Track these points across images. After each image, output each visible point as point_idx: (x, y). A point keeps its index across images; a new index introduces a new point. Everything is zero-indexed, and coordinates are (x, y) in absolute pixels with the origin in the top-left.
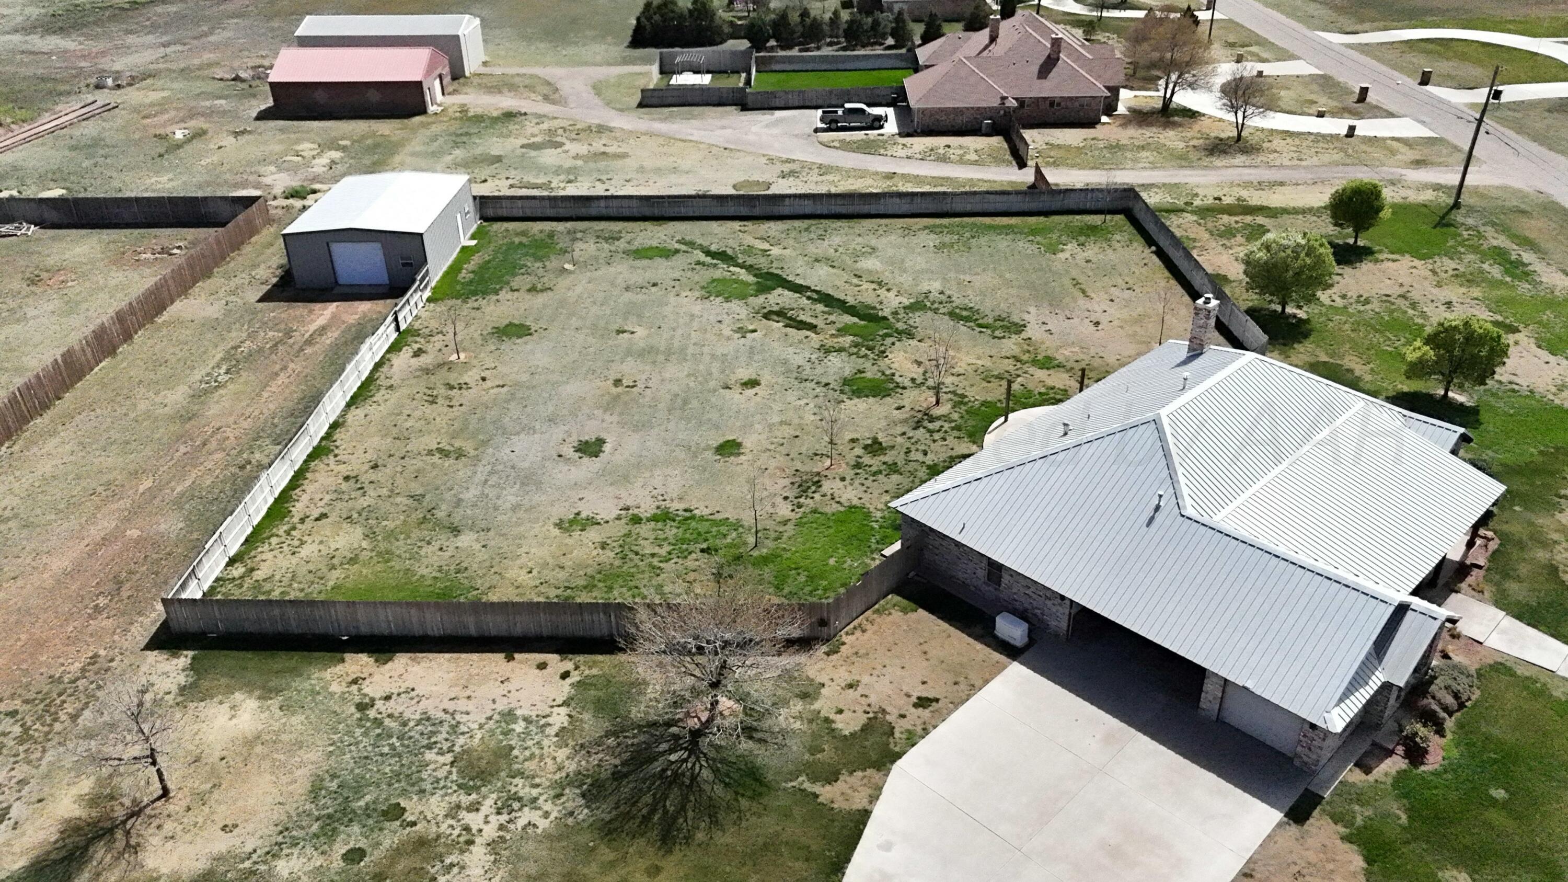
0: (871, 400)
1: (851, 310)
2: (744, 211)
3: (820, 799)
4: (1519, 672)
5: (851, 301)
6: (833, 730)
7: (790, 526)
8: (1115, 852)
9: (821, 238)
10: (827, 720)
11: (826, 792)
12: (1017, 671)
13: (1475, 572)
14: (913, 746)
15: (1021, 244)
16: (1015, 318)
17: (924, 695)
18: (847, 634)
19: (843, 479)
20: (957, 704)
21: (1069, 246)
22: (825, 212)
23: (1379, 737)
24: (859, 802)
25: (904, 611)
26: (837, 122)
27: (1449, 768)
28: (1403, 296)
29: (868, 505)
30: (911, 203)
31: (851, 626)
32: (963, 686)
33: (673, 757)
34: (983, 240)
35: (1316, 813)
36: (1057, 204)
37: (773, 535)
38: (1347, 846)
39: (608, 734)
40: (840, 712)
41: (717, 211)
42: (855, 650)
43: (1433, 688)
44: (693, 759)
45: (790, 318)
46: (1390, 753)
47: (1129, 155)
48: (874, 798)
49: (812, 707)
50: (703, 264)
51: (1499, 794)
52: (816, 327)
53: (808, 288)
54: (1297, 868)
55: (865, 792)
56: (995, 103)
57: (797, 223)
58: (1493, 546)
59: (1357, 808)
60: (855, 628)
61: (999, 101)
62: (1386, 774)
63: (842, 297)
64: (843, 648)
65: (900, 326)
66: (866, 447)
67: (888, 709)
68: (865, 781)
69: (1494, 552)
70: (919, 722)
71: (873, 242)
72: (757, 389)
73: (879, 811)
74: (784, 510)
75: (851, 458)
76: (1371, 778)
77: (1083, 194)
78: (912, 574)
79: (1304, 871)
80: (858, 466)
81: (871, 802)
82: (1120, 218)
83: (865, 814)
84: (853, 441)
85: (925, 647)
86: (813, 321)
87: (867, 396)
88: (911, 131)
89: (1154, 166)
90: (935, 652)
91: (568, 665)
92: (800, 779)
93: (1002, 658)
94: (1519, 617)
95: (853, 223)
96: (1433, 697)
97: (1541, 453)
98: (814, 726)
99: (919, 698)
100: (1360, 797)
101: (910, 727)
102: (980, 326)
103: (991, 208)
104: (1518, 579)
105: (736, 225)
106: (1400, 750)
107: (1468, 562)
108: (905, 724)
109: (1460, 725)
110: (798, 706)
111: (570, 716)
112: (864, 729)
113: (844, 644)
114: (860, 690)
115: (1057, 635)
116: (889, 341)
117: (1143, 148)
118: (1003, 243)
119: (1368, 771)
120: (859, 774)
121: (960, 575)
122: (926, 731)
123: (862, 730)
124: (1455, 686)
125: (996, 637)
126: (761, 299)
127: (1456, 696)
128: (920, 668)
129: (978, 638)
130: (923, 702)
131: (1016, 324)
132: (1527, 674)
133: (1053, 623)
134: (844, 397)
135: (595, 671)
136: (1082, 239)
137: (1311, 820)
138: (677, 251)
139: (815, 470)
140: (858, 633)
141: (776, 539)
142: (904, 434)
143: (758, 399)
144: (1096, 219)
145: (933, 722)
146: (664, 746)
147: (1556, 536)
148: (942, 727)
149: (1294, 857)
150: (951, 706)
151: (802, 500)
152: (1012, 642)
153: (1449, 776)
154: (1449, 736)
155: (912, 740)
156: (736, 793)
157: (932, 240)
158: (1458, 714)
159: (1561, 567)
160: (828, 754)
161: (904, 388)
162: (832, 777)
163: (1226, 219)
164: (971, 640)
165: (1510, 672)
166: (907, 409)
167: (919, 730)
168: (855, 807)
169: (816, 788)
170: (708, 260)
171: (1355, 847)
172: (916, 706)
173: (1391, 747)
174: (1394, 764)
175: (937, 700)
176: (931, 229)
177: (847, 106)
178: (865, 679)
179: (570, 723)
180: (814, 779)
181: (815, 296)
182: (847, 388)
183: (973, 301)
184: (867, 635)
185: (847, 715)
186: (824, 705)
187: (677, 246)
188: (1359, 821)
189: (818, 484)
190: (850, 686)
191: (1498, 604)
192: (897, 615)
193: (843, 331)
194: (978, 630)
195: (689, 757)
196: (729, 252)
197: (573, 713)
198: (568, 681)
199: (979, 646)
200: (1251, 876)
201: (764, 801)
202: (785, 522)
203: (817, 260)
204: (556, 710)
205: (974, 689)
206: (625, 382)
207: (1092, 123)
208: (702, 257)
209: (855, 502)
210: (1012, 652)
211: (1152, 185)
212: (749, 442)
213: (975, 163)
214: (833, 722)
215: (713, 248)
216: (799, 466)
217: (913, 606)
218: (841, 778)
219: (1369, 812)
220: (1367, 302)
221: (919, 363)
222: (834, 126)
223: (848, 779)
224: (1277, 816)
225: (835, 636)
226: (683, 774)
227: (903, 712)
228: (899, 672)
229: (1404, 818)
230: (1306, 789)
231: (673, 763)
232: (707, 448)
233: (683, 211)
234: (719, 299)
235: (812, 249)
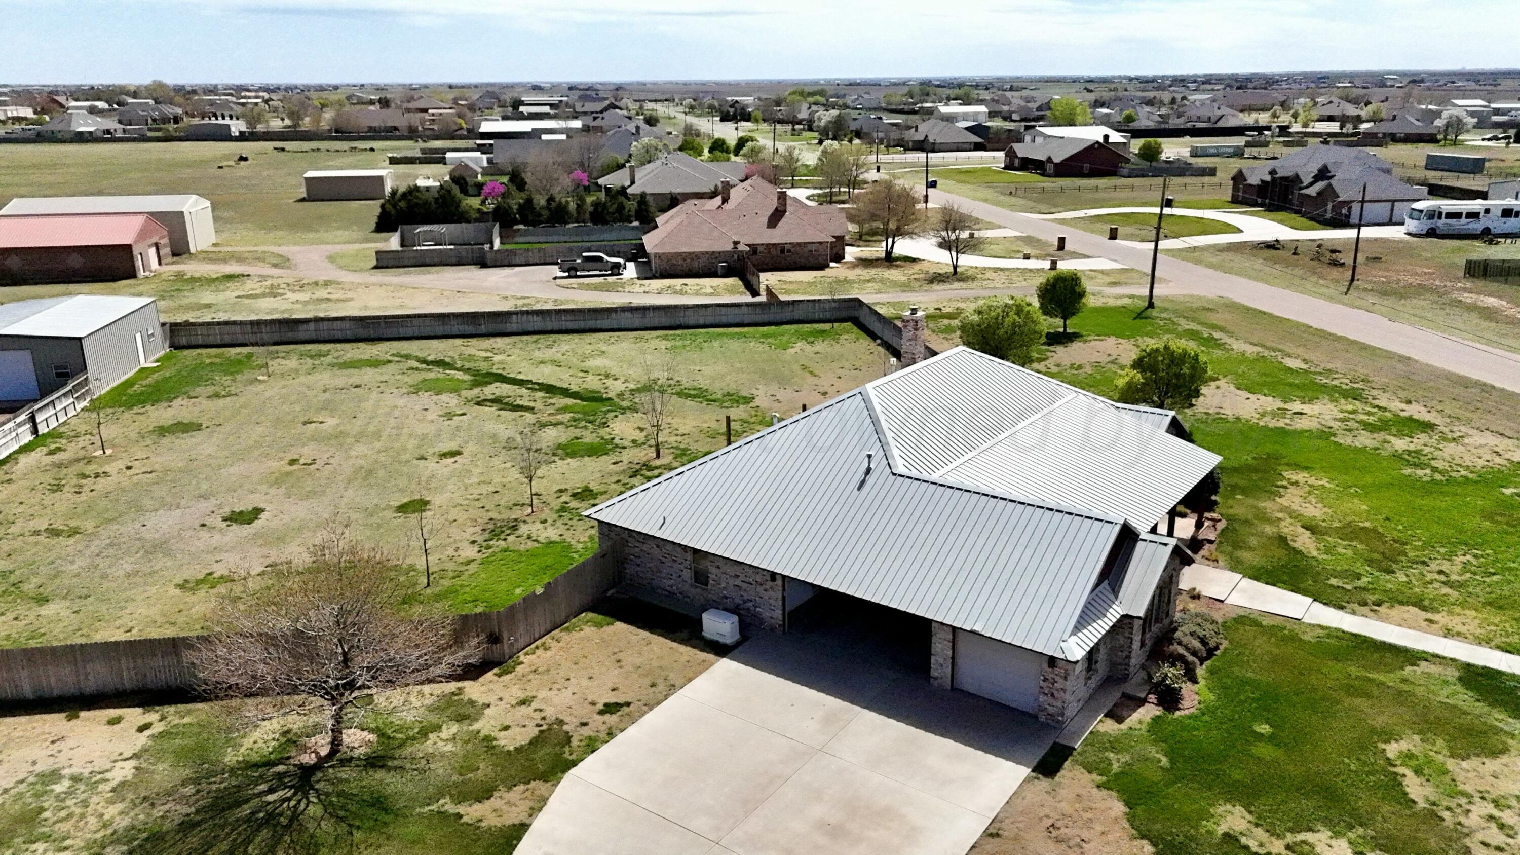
0: (586, 458)
1: (575, 395)
2: (469, 329)
3: (465, 819)
4: (1264, 623)
5: (574, 388)
6: (494, 747)
7: (473, 567)
8: (835, 831)
9: (549, 347)
10: (488, 739)
11: (471, 812)
12: (726, 666)
13: (1207, 546)
14: (593, 752)
15: (752, 344)
16: (744, 393)
17: (613, 700)
18: (526, 654)
19: (544, 522)
20: (650, 706)
21: (799, 344)
22: (556, 328)
23: (1129, 688)
24: (513, 817)
25: (599, 625)
26: (576, 270)
27: (1207, 710)
28: (1112, 362)
29: (569, 540)
30: (644, 317)
31: (533, 646)
32: (662, 687)
33: (271, 798)
34: (716, 344)
35: (1067, 764)
36: (787, 314)
37: (451, 574)
38: (1104, 792)
39: (184, 784)
40: (506, 728)
41: (439, 330)
42: (533, 668)
43: (1178, 634)
44: (298, 797)
45: (506, 404)
46: (1142, 702)
47: (856, 286)
48: (534, 811)
49: (471, 728)
50: (417, 369)
51: (1264, 729)
52: (533, 408)
53: (530, 382)
54: (1050, 822)
55: (524, 806)
56: (729, 247)
57: (525, 338)
58: (1221, 525)
59: (1112, 755)
60: (537, 648)
61: (732, 246)
62: (1140, 722)
63: (565, 386)
64: (519, 669)
65: (625, 404)
66: (574, 495)
67: (567, 719)
68: (528, 794)
69: (1223, 530)
70: (603, 728)
71: (604, 348)
72: (457, 458)
73: (539, 824)
74: (470, 552)
75: (556, 504)
76: (1124, 726)
77: (811, 305)
78: (610, 593)
79: (1058, 824)
80: (563, 509)
81: (531, 816)
82: (848, 325)
83: (523, 828)
84: (561, 491)
85: (620, 656)
86: (532, 404)
87: (582, 456)
88: (650, 275)
89: (879, 292)
90: (630, 659)
91: (152, 717)
92: (442, 801)
93: (711, 657)
94: (1257, 579)
95: (583, 336)
96: (1180, 643)
97: (1254, 458)
98: (470, 746)
99: (606, 705)
100: (1114, 744)
101: (593, 734)
102: (708, 400)
103: (724, 320)
104: (1250, 549)
105: (458, 342)
106: (1152, 698)
107: (1200, 537)
108: (586, 732)
109: (1212, 672)
110: (450, 729)
111: (136, 768)
112: (534, 742)
113: (522, 663)
114: (535, 705)
115: (772, 629)
116: (612, 414)
117: (869, 281)
118: (735, 345)
119: (1120, 720)
120: (522, 787)
121: (666, 583)
122: (611, 735)
123: (531, 743)
124: (1201, 633)
125: (703, 638)
126: (476, 391)
127: (1203, 641)
128: (613, 676)
129: (682, 642)
130: (610, 708)
131: (745, 398)
132: (1272, 623)
133: (766, 614)
134: (556, 459)
135: (187, 720)
136: (812, 339)
137: (1062, 773)
138: (390, 362)
139: (514, 517)
140: (538, 652)
141: (454, 578)
142: (618, 481)
143: (456, 465)
144: (827, 326)
145: (622, 726)
146: (263, 787)
147: (1280, 515)
148: (632, 730)
149: (1047, 811)
150: (645, 708)
151: (491, 543)
152: (722, 640)
153: (1206, 718)
154: (1202, 682)
155: (592, 746)
156: (350, 825)
157: (663, 344)
158: (1208, 663)
159: (1289, 538)
160: (484, 770)
161: (624, 448)
162: (484, 793)
163: (946, 322)
164: (675, 645)
165: (1256, 624)
166: (625, 462)
167: (603, 735)
168: (509, 822)
169: (461, 809)
170: (424, 366)
171: (1114, 794)
172: (601, 713)
173: (1143, 695)
174: (1147, 712)
175: (628, 704)
176: (665, 338)
177: (585, 254)
178: (542, 694)
179: (135, 776)
180: (460, 798)
181: (536, 387)
182: (560, 452)
183: (704, 383)
184: (549, 653)
185: (515, 731)
186: (485, 725)
187: (390, 358)
188: (1116, 767)
189: (515, 528)
190: (523, 703)
191: (1233, 569)
192: (589, 630)
193: (564, 409)
194: (684, 634)
195: (295, 794)
196: (447, 360)
197: (143, 766)
198: (147, 733)
199: (683, 648)
200: (998, 835)
201: (390, 830)
202: (469, 562)
203: (542, 362)
204: (120, 764)
205: (673, 688)
206: (302, 461)
207: (823, 267)
208: (416, 364)
209: (556, 538)
210: (720, 650)
211: (879, 303)
212: (437, 500)
213: (711, 294)
214: (495, 739)
215: (430, 358)
216: (493, 515)
217: (609, 619)
218: (496, 794)
219: (1125, 758)
220: (1080, 367)
221: (641, 430)
222: (573, 273)
223: (505, 795)
224: (1024, 771)
225: (510, 658)
226: (281, 815)
227: (584, 721)
228: (585, 682)
229: (1165, 761)
230: (1055, 743)
231: (269, 803)
232: (388, 507)
233: (403, 332)
234: (427, 394)
235: (538, 355)
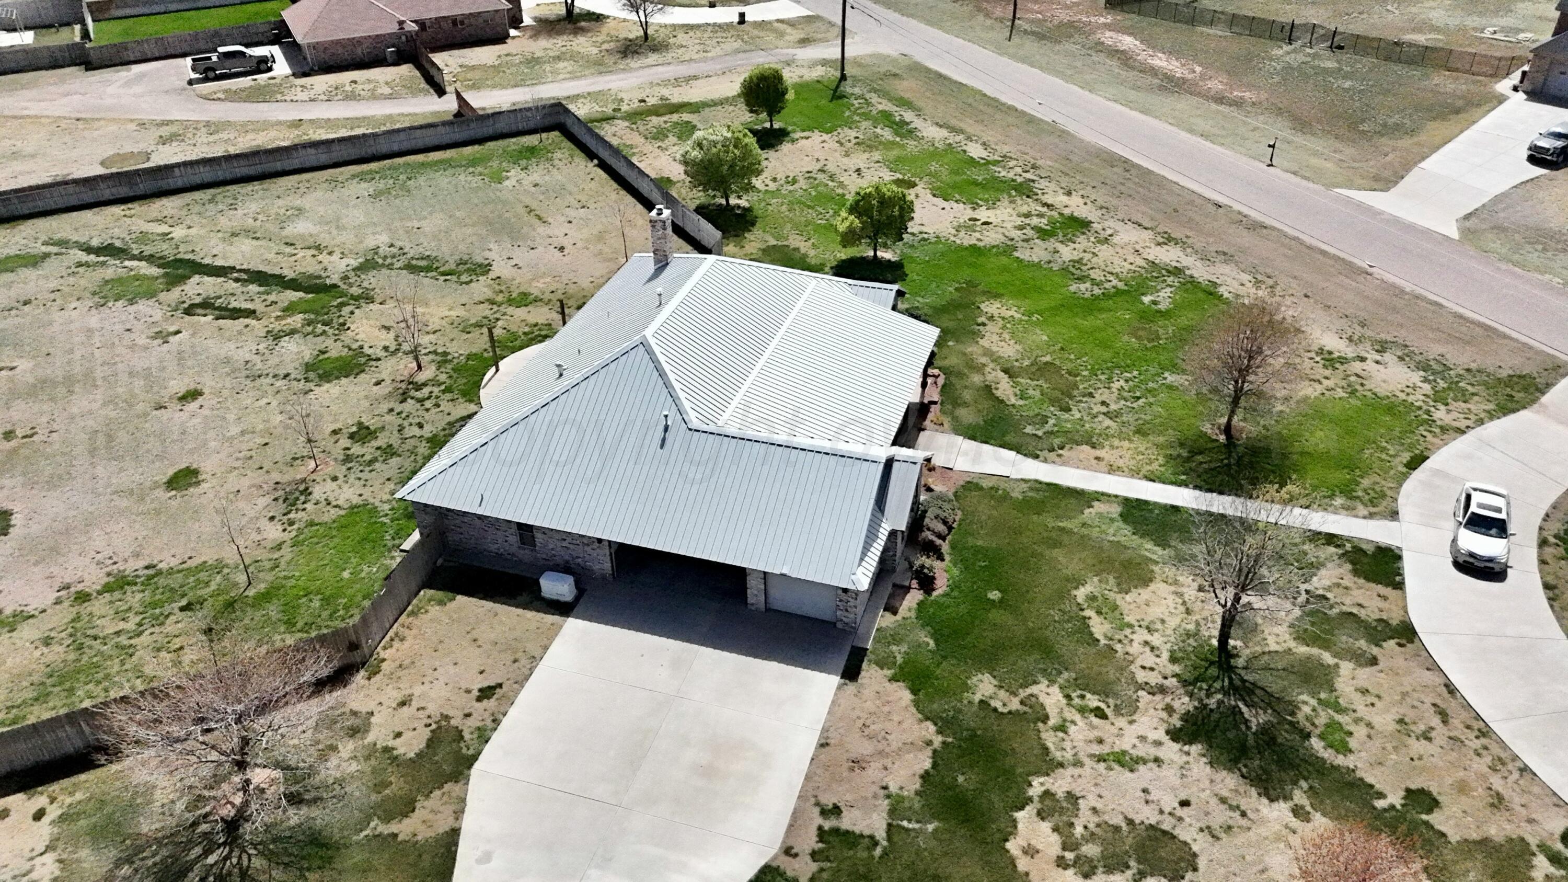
0: (344, 381)
1: (293, 285)
2: (124, 191)
3: (400, 838)
4: (984, 485)
5: (289, 274)
6: (396, 757)
7: (286, 550)
8: (708, 771)
9: (233, 207)
10: (387, 750)
11: (404, 828)
12: (573, 626)
13: (933, 408)
14: (487, 742)
15: (462, 177)
16: (479, 259)
17: (486, 684)
18: (385, 648)
19: (335, 479)
20: (521, 682)
21: (512, 173)
22: (228, 176)
23: (898, 578)
24: (443, 825)
25: (441, 603)
26: (214, 70)
27: (954, 586)
28: (822, 171)
29: (371, 500)
30: (330, 152)
31: (387, 638)
32: (524, 661)
33: (211, 859)
34: (422, 180)
35: (865, 665)
36: (488, 130)
37: (268, 565)
38: (895, 685)
39: (118, 864)
40: (399, 735)
41: (88, 197)
42: (397, 663)
43: (927, 521)
44: (236, 853)
45: (220, 308)
46: (908, 589)
47: (547, 67)
48: (459, 813)
49: (366, 742)
50: (87, 265)
51: (995, 595)
52: (254, 312)
53: (233, 269)
54: (862, 722)
55: (448, 810)
56: (394, 28)
57: (197, 195)
58: (941, 381)
59: (894, 648)
60: (392, 640)
61: (397, 26)
62: (910, 610)
63: (277, 271)
64: (384, 666)
65: (355, 291)
66: (352, 436)
67: (451, 714)
68: (445, 798)
69: (944, 386)
70: (487, 715)
71: (298, 203)
72: (200, 400)
73: (468, 824)
74: (274, 532)
75: (338, 451)
76: (899, 617)
77: (512, 116)
78: (440, 562)
79: (868, 723)
80: (348, 459)
81: (457, 819)
82: (555, 134)
83: (454, 834)
84: (335, 432)
85: (474, 634)
86: (249, 306)
87: (338, 378)
88: (306, 69)
89: (574, 77)
90: (486, 634)
91: (41, 801)
92: (372, 824)
93: (556, 618)
94: (973, 438)
95: (267, 184)
96: (929, 529)
97: (956, 289)
98: (373, 762)
99: (480, 690)
100: (895, 637)
101: (480, 724)
102: (443, 274)
103: (420, 144)
104: (966, 404)
105: (117, 210)
106: (914, 583)
107: (926, 401)
108: (473, 722)
109: (953, 547)
110: (347, 747)
111: (60, 861)
112: (430, 743)
113: (384, 660)
114: (415, 704)
115: (604, 577)
116: (346, 310)
117: (558, 58)
118: (443, 179)
119: (895, 613)
120: (437, 793)
121: (493, 547)
122: (496, 722)
123: (428, 746)
124: (943, 515)
125: (544, 600)
126: (176, 293)
127: (945, 522)
128: (473, 659)
129: (525, 607)
130: (486, 693)
131: (480, 266)
132: (990, 485)
133: (596, 567)
134: (311, 385)
135: (79, 796)
136: (523, 163)
137: (863, 674)
138: (46, 256)
139: (299, 477)
140: (396, 644)
141: (272, 569)
142: (391, 410)
143: (205, 412)
144: (531, 140)
145: (502, 710)
146: (198, 851)
147: (984, 360)
148: (513, 712)
149: (857, 713)
150: (516, 686)
151: (292, 516)
152: (562, 599)
153: (956, 593)
154: (947, 558)
155: (484, 737)
156: (301, 869)
157: (365, 188)
158: (949, 538)
159: (993, 386)
160: (397, 785)
161: (379, 359)
162: (407, 808)
163: (655, 120)
164: (520, 611)
165: (977, 487)
166: (388, 381)
167: (489, 723)
168: (441, 831)
169: (393, 827)
170: (92, 258)
171: (901, 684)
172: (479, 699)
173: (907, 584)
174: (914, 597)
175: (500, 686)
176: (361, 177)
177: (221, 49)
178: (417, 690)
179: (62, 870)
180: (387, 820)
181: (245, 277)
182: (312, 375)
183: (429, 247)
184: (407, 644)
185: (407, 735)
186: (378, 735)
187: (45, 249)
188: (899, 660)
189: (307, 492)
190: (403, 704)
191: (957, 432)
192: (434, 610)
193: (289, 310)
194: (525, 598)
195: (231, 851)
196: (118, 244)
197: (64, 856)
198: (46, 820)
199: (530, 614)
200: (827, 744)
201: (338, 866)
202: (279, 547)
203: (234, 235)
204: (38, 861)
205: (535, 660)
206: (19, 433)
207: (500, 39)
208: (83, 257)
209: (356, 500)
210: (563, 609)
211: (577, 97)
212: (208, 466)
213: (389, 97)
214: (393, 749)
215: (95, 243)
216: (275, 476)
217: (450, 595)
218: (418, 805)
219: (904, 648)
220: (794, 181)
221: (388, 329)
222: (211, 74)
223: (426, 803)
224: (834, 680)
225: (371, 656)
226: (230, 874)
227: (467, 711)
228: (452, 670)
229: (932, 643)
230: (853, 647)
231: (212, 866)
232: (156, 486)
233: (41, 205)
234: (120, 304)
235: (224, 222)
